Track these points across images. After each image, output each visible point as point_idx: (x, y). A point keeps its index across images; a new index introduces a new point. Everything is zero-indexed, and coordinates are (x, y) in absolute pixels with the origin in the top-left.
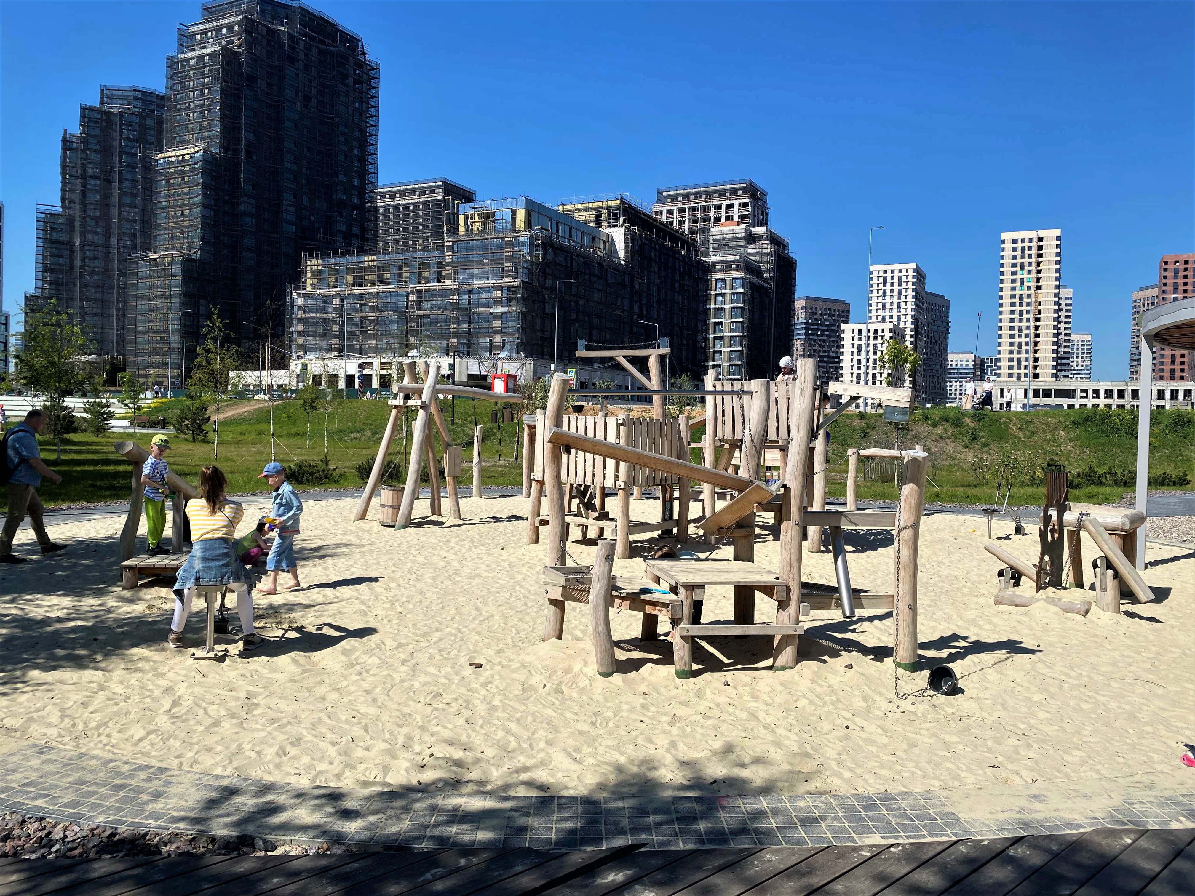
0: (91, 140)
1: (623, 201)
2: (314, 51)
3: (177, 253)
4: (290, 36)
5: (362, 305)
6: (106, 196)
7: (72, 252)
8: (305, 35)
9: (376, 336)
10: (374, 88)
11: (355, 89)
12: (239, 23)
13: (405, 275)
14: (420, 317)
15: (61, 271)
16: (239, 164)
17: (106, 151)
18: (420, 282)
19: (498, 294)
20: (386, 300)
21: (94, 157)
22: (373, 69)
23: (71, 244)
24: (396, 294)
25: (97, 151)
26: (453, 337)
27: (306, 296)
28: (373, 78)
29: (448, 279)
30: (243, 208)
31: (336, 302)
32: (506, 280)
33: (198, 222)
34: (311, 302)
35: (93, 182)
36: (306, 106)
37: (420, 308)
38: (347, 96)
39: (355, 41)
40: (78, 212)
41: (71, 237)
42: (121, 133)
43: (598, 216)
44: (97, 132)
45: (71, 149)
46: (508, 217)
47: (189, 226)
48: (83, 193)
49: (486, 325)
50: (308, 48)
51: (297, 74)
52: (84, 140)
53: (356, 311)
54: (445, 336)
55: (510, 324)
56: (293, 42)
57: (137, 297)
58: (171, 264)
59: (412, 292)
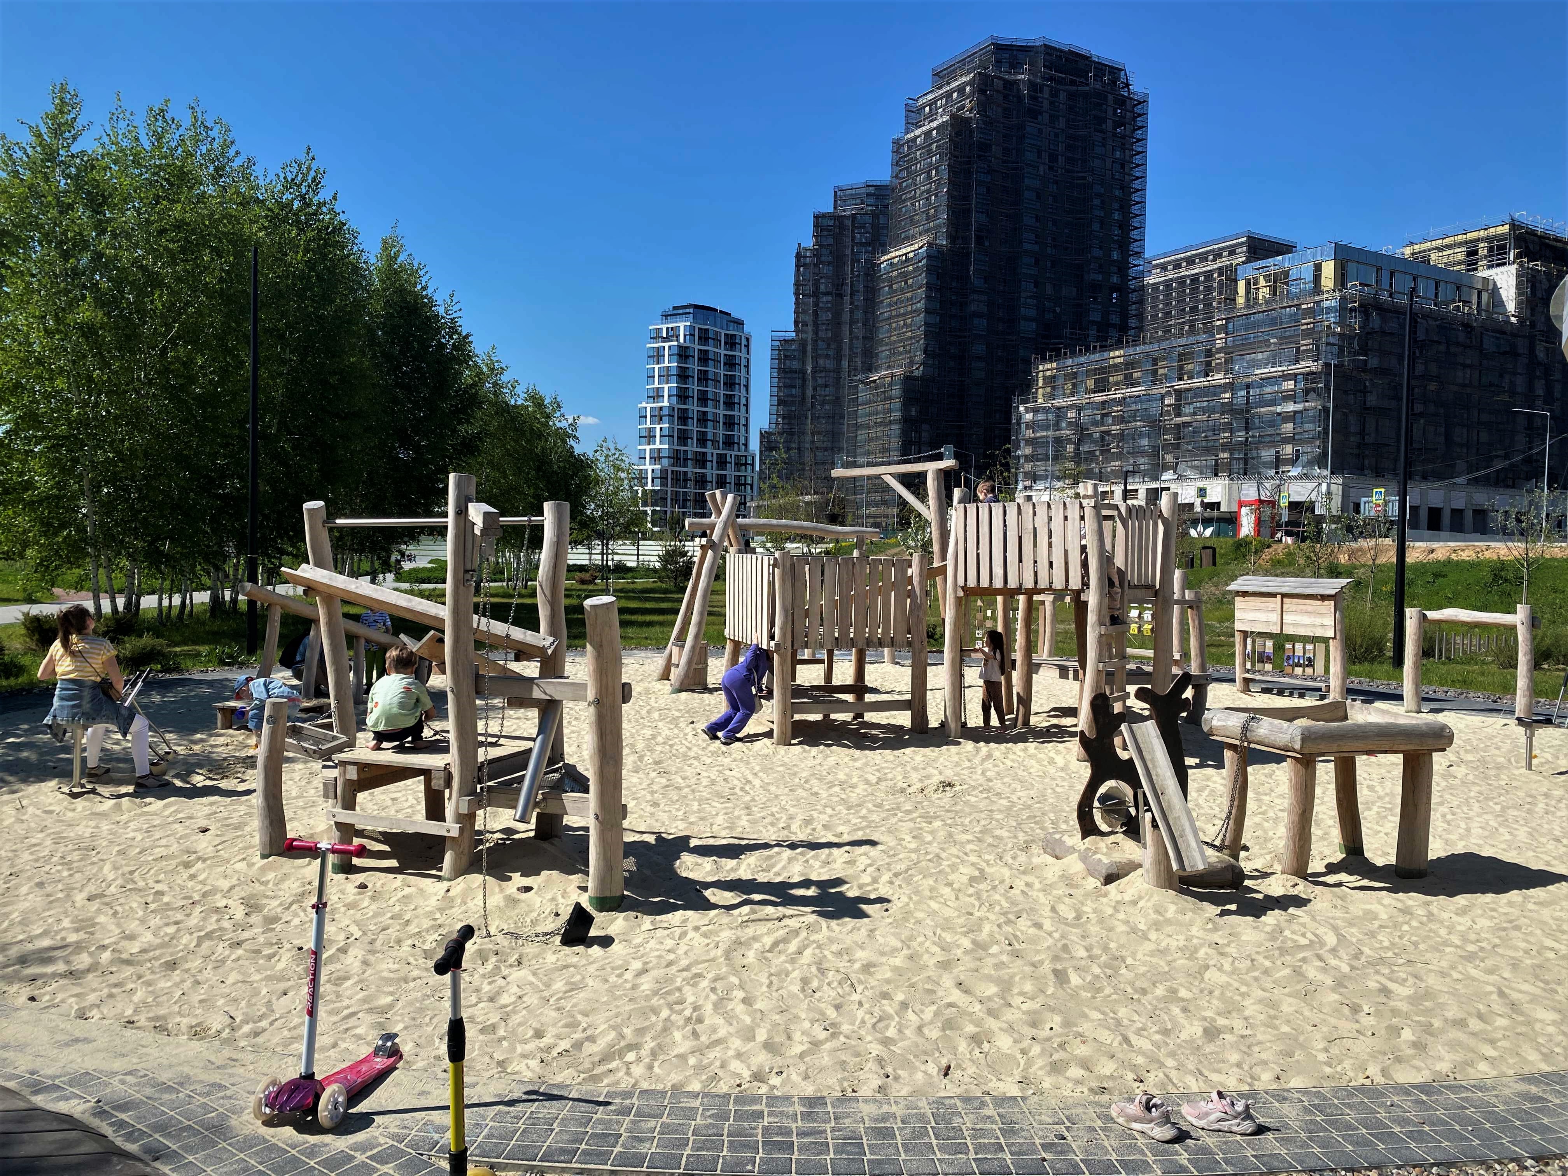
0: (824, 251)
1: (1514, 226)
2: (1062, 96)
3: (898, 371)
4: (1032, 85)
5: (1104, 416)
6: (837, 314)
7: (804, 380)
8: (1051, 79)
9: (1120, 456)
10: (1140, 128)
11: (1115, 135)
12: (970, 83)
13: (1161, 371)
14: (1178, 426)
15: (793, 403)
16: (968, 255)
17: (838, 261)
18: (1180, 379)
19: (1290, 385)
20: (1134, 407)
21: (826, 270)
22: (1140, 103)
23: (803, 372)
24: (1147, 398)
25: (829, 263)
26: (1224, 451)
27: (1035, 411)
28: (1140, 115)
29: (1219, 371)
30: (973, 307)
31: (1072, 414)
32: (1303, 364)
33: (921, 332)
34: (1041, 417)
35: (825, 299)
36: (1051, 168)
37: (1178, 415)
38: (1104, 145)
39: (1115, 71)
40: (810, 336)
41: (804, 363)
42: (853, 238)
43: (1472, 253)
44: (831, 241)
45: (804, 265)
46: (1309, 276)
47: (911, 338)
48: (816, 314)
49: (1270, 431)
50: (1054, 94)
51: (1040, 131)
52: (816, 253)
53: (1096, 423)
54: (1210, 450)
55: (1308, 427)
56: (1035, 91)
57: (857, 427)
58: (890, 385)
59: (1168, 394)
